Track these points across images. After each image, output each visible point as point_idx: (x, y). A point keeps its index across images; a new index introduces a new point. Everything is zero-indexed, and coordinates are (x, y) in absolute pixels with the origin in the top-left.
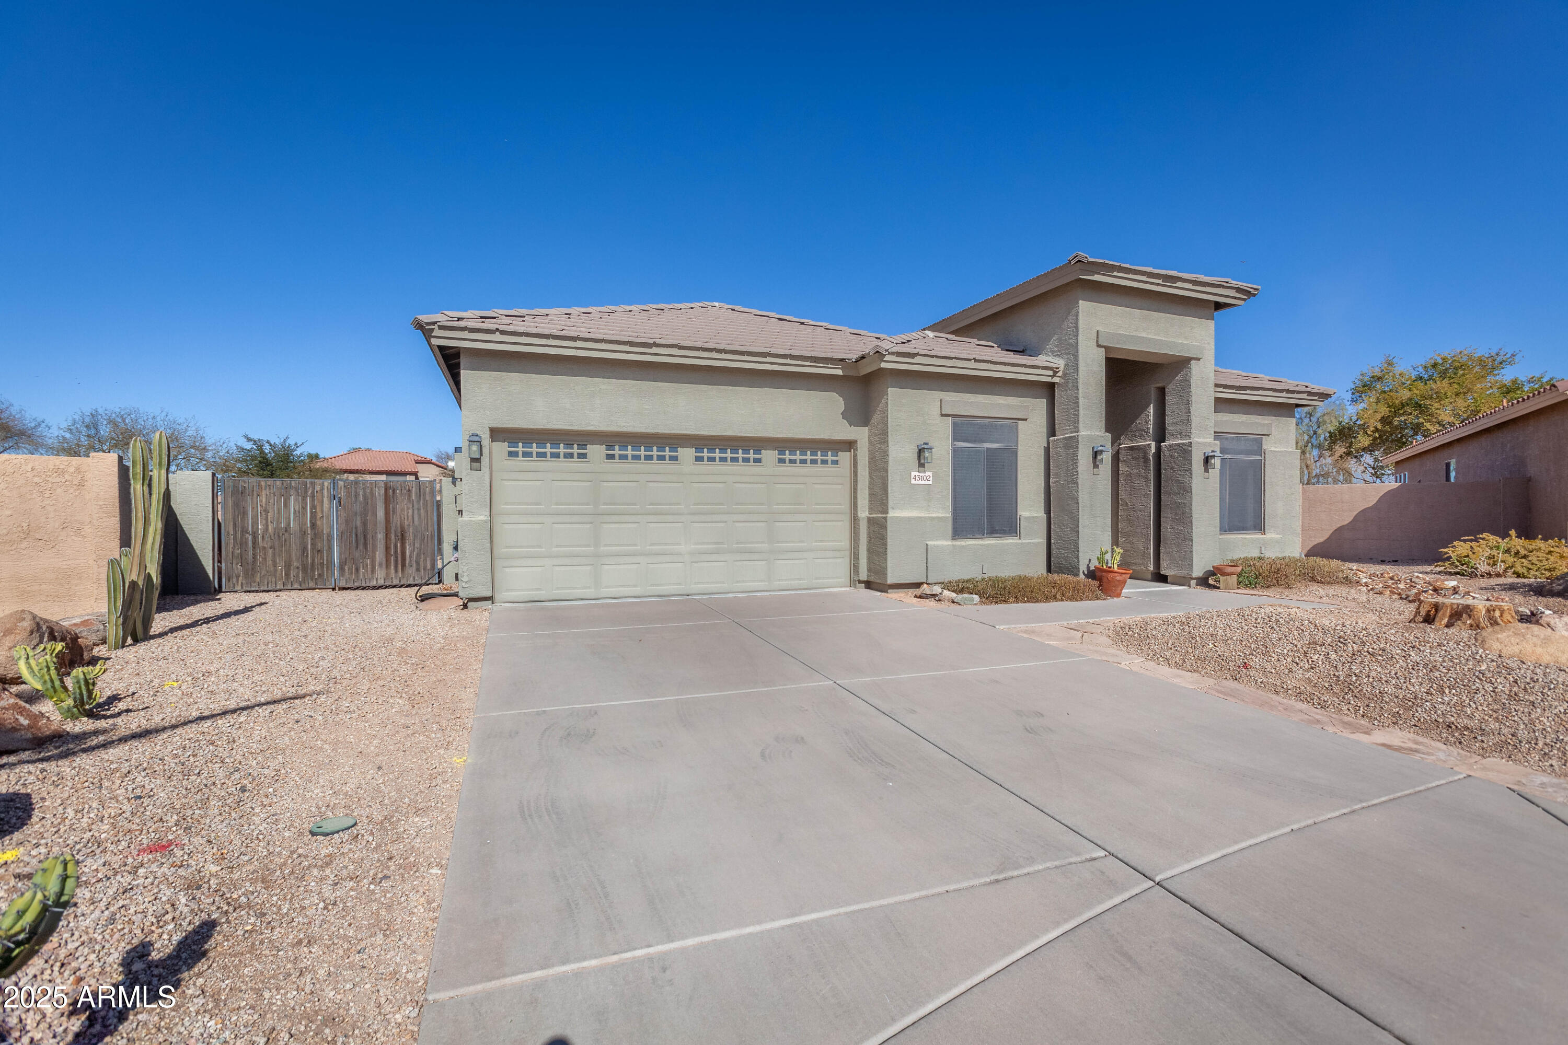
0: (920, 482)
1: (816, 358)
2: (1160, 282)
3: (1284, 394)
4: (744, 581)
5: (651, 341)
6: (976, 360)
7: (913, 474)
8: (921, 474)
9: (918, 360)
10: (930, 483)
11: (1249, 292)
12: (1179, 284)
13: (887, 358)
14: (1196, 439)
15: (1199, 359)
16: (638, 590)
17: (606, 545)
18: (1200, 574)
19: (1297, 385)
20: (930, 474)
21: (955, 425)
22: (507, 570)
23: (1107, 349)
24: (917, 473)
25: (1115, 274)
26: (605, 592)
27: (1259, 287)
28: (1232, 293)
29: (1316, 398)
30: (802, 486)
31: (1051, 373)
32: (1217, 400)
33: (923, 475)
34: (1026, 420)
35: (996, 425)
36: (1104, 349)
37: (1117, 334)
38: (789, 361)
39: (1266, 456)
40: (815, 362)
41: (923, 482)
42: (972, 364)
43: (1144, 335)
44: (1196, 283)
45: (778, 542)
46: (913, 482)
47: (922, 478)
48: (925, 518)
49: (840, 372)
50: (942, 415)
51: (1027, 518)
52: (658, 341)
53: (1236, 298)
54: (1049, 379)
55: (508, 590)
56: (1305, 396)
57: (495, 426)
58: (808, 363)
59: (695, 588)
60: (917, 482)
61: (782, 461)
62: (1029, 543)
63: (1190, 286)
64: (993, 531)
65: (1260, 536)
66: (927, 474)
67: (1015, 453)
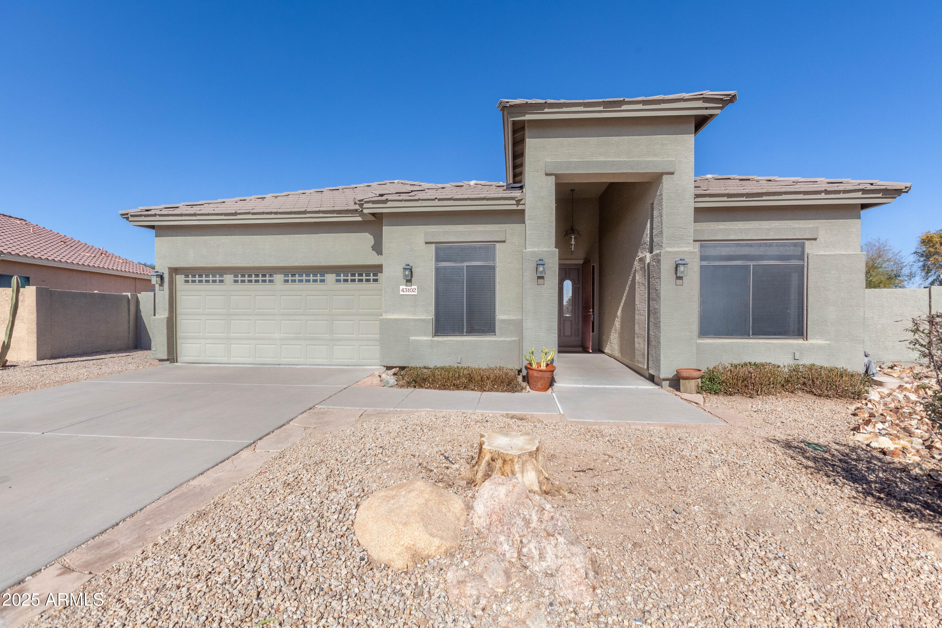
0: (407, 293)
1: (339, 211)
2: (601, 109)
3: (823, 196)
4: (313, 358)
5: (234, 212)
6: (439, 200)
7: (401, 287)
8: (408, 288)
9: (389, 204)
10: (416, 293)
11: (721, 99)
12: (624, 107)
13: (365, 206)
14: (669, 249)
15: (672, 173)
16: (251, 360)
17: (233, 333)
18: (670, 376)
19: (859, 184)
20: (416, 287)
21: (437, 249)
22: (183, 345)
23: (557, 176)
24: (404, 287)
25: (546, 110)
26: (233, 360)
27: (732, 92)
28: (700, 104)
29: (880, 195)
30: (352, 297)
31: (514, 202)
32: (697, 210)
33: (410, 288)
34: (504, 242)
35: (475, 248)
36: (554, 177)
37: (565, 162)
38: (321, 215)
39: (810, 260)
40: (339, 214)
41: (410, 293)
42: (437, 203)
43: (602, 159)
44: (644, 103)
45: (336, 334)
46: (401, 293)
47: (409, 290)
48: (410, 320)
49: (360, 219)
50: (426, 243)
51: (503, 321)
52: (238, 212)
53: (707, 108)
54: (515, 207)
55: (184, 356)
56: (859, 195)
57: (170, 266)
58: (335, 215)
59: (284, 360)
60: (404, 293)
61: (338, 281)
62: (502, 341)
63: (640, 107)
64: (471, 331)
65: (801, 341)
66: (413, 287)
67: (493, 268)
